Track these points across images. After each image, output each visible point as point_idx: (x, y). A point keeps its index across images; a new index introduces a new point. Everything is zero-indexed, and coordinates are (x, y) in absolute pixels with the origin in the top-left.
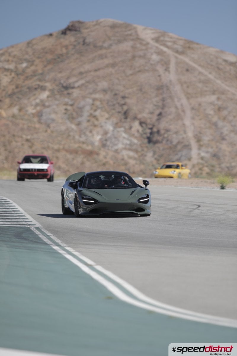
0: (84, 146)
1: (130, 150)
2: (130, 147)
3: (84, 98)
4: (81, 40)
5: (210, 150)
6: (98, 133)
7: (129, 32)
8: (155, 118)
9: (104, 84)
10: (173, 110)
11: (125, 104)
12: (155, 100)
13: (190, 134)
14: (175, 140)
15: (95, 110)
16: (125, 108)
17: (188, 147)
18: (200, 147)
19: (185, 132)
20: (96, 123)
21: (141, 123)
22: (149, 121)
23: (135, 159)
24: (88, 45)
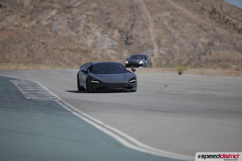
0: (81, 47)
2: (112, 48)
3: (81, 14)
5: (167, 49)
6: (90, 38)
8: (129, 27)
9: (94, 5)
10: (141, 22)
11: (108, 18)
12: (129, 15)
13: (153, 38)
14: (143, 42)
15: (89, 23)
16: (109, 21)
17: (152, 47)
18: (160, 47)
19: (149, 37)
20: (89, 31)
21: (120, 31)
22: (125, 30)
23: (115, 55)
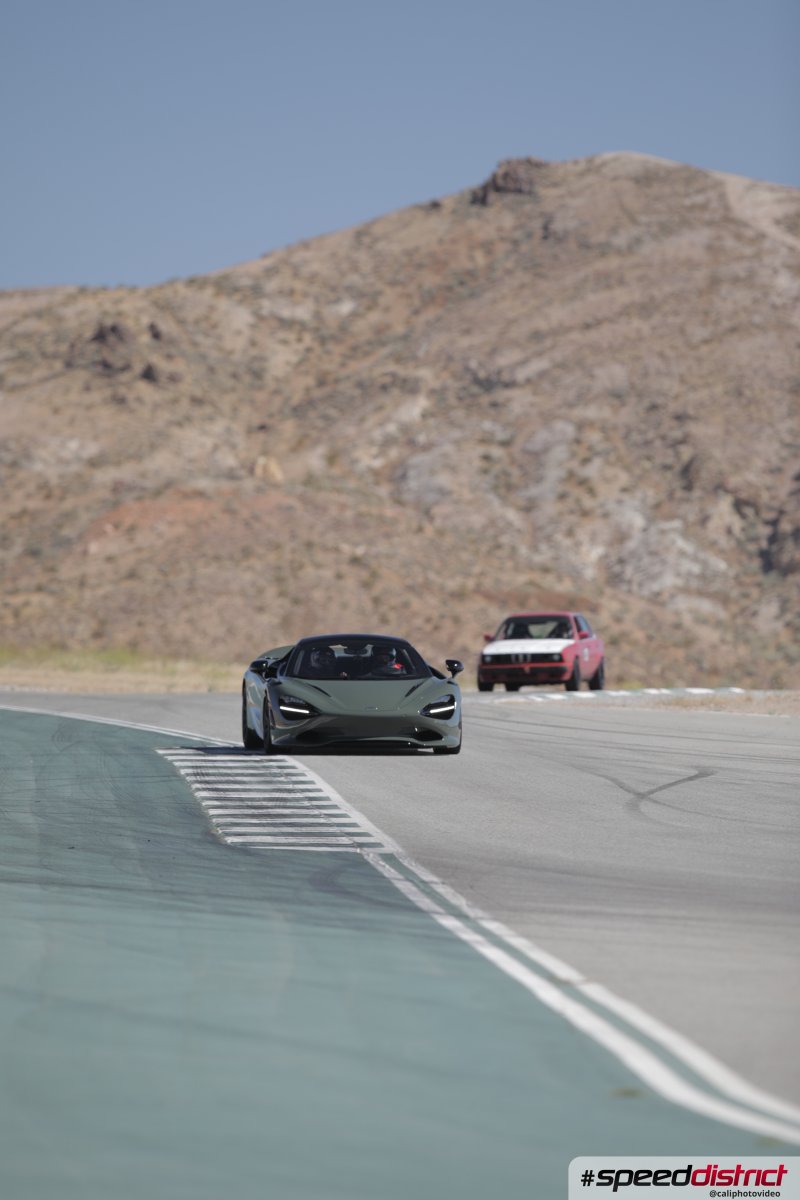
0: (548, 581)
1: (701, 593)
2: (703, 586)
3: (547, 418)
4: (536, 225)
6: (594, 538)
7: (699, 199)
8: (785, 485)
9: (614, 374)
11: (683, 441)
12: (785, 426)
15: (586, 461)
16: (686, 453)
20: (588, 502)
21: (739, 506)
22: (765, 498)
23: (719, 625)
24: (561, 239)
